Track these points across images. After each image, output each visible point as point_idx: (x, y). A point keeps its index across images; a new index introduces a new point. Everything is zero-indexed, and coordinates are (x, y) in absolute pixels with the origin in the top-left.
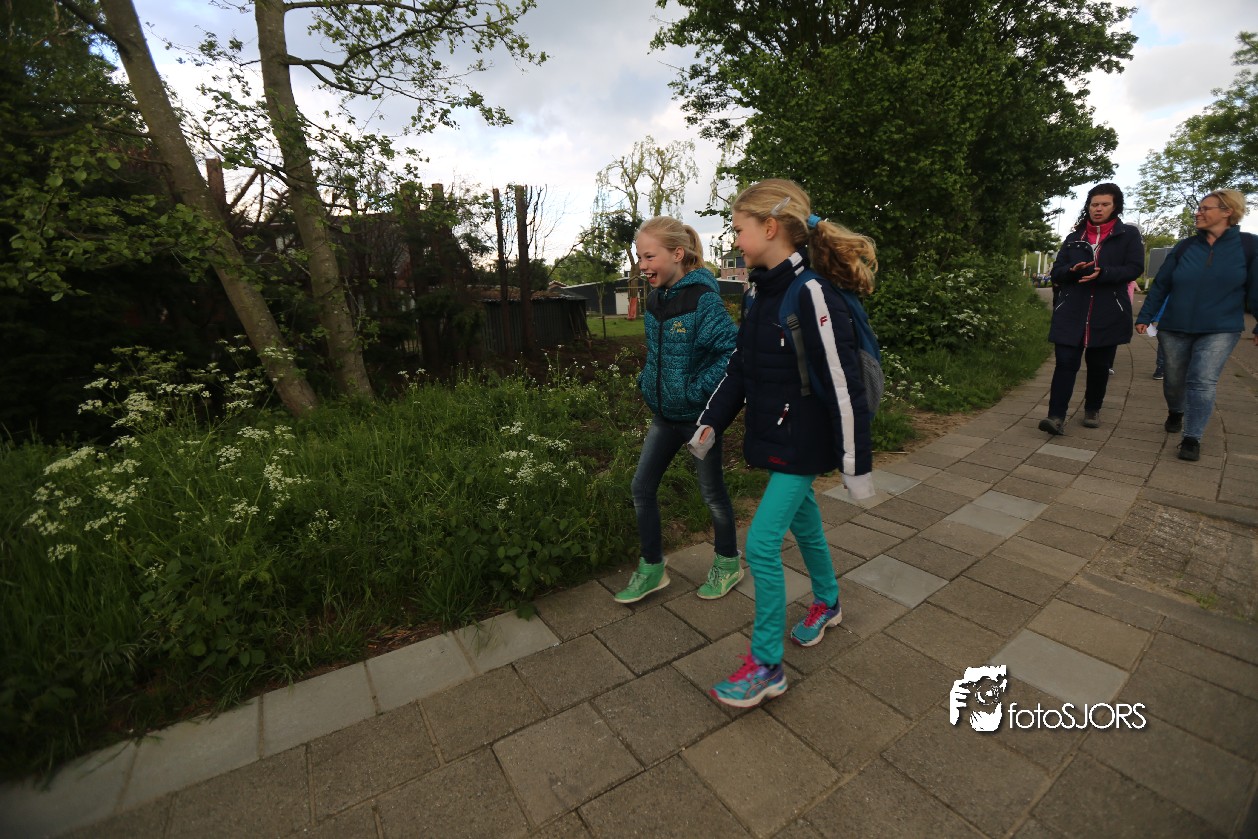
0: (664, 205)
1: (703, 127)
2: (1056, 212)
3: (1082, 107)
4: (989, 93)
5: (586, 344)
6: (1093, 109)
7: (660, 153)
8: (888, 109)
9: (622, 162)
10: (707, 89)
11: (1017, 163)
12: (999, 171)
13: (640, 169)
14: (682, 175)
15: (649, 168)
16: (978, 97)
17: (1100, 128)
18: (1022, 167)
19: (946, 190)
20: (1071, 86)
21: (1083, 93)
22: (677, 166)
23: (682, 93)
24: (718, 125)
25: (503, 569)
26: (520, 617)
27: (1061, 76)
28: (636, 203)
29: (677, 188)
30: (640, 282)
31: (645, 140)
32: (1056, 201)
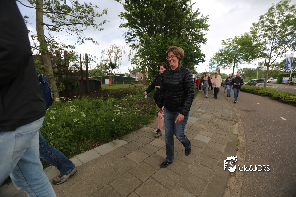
0: (117, 59)
1: (130, 45)
2: (196, 67)
3: (200, 49)
4: (186, 47)
5: (101, 91)
6: (201, 50)
7: (117, 48)
9: (108, 49)
10: (131, 37)
11: (190, 58)
12: (187, 60)
13: (112, 51)
14: (122, 53)
15: (114, 51)
16: (184, 48)
17: (203, 54)
18: (190, 59)
20: (198, 45)
21: (200, 47)
22: (121, 51)
23: (125, 37)
24: (133, 45)
25: (115, 132)
26: (119, 139)
27: (196, 43)
28: (111, 58)
29: (121, 56)
30: (112, 77)
31: (113, 44)
32: (196, 66)
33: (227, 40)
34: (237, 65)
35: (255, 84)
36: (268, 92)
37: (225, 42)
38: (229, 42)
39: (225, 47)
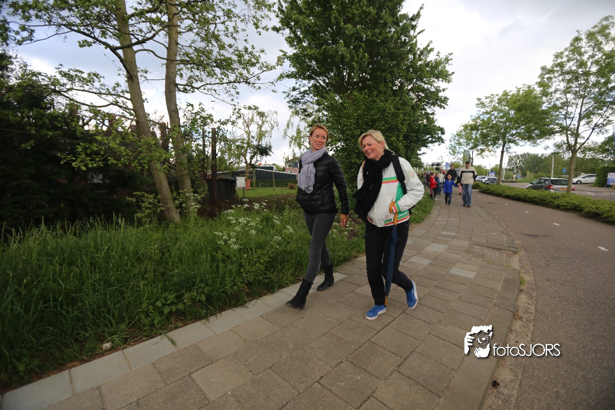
0: (263, 137)
2: (423, 153)
3: (433, 118)
6: (436, 119)
8: (378, 119)
10: (298, 96)
11: (414, 136)
13: (252, 120)
14: (272, 125)
15: (256, 121)
16: (406, 117)
17: (439, 127)
19: (398, 148)
20: (429, 111)
23: (288, 96)
24: (302, 111)
28: (249, 136)
29: (269, 130)
30: (252, 172)
33: (488, 98)
34: (510, 148)
35: (549, 188)
36: (574, 202)
37: (484, 102)
38: (491, 102)
39: (483, 112)
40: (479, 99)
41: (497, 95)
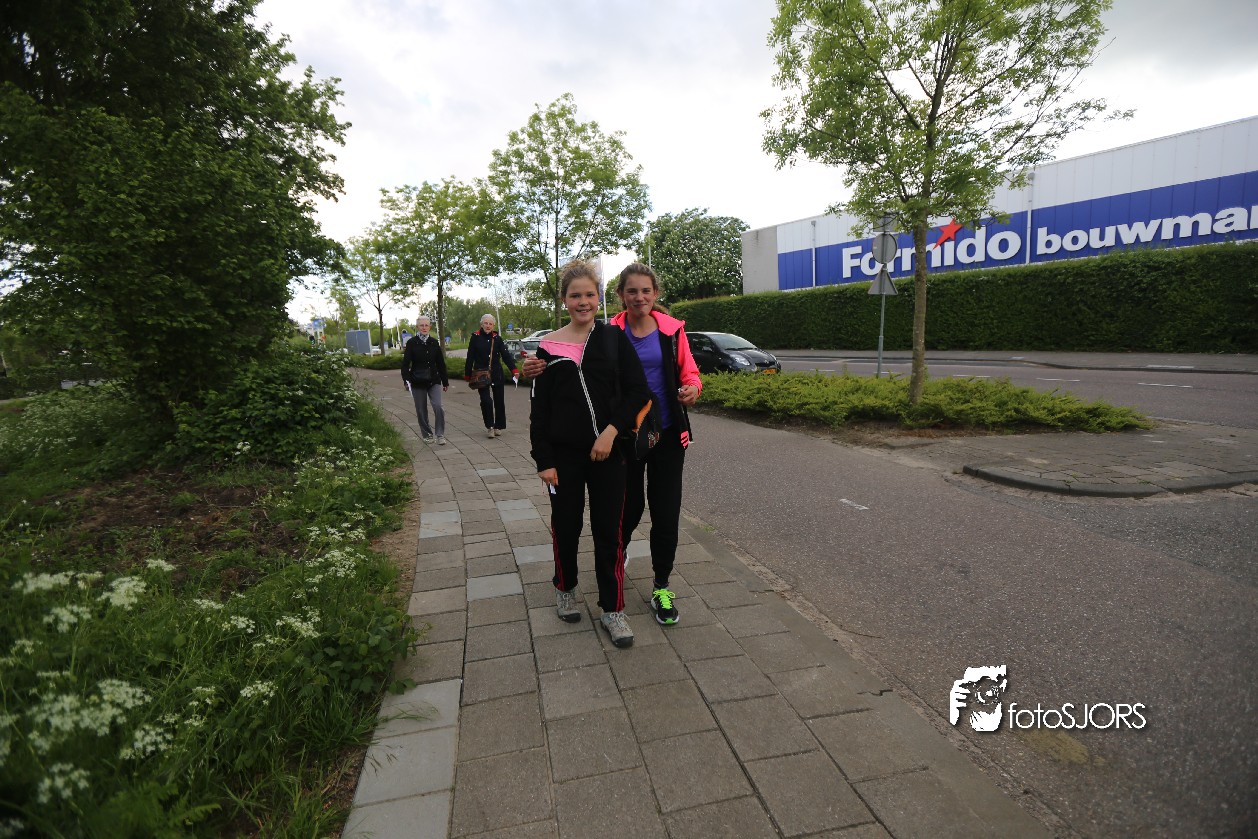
26: (402, 693)
33: (401, 191)
34: (450, 289)
37: (395, 198)
38: (408, 199)
39: (395, 219)
40: (384, 192)
41: (414, 189)
